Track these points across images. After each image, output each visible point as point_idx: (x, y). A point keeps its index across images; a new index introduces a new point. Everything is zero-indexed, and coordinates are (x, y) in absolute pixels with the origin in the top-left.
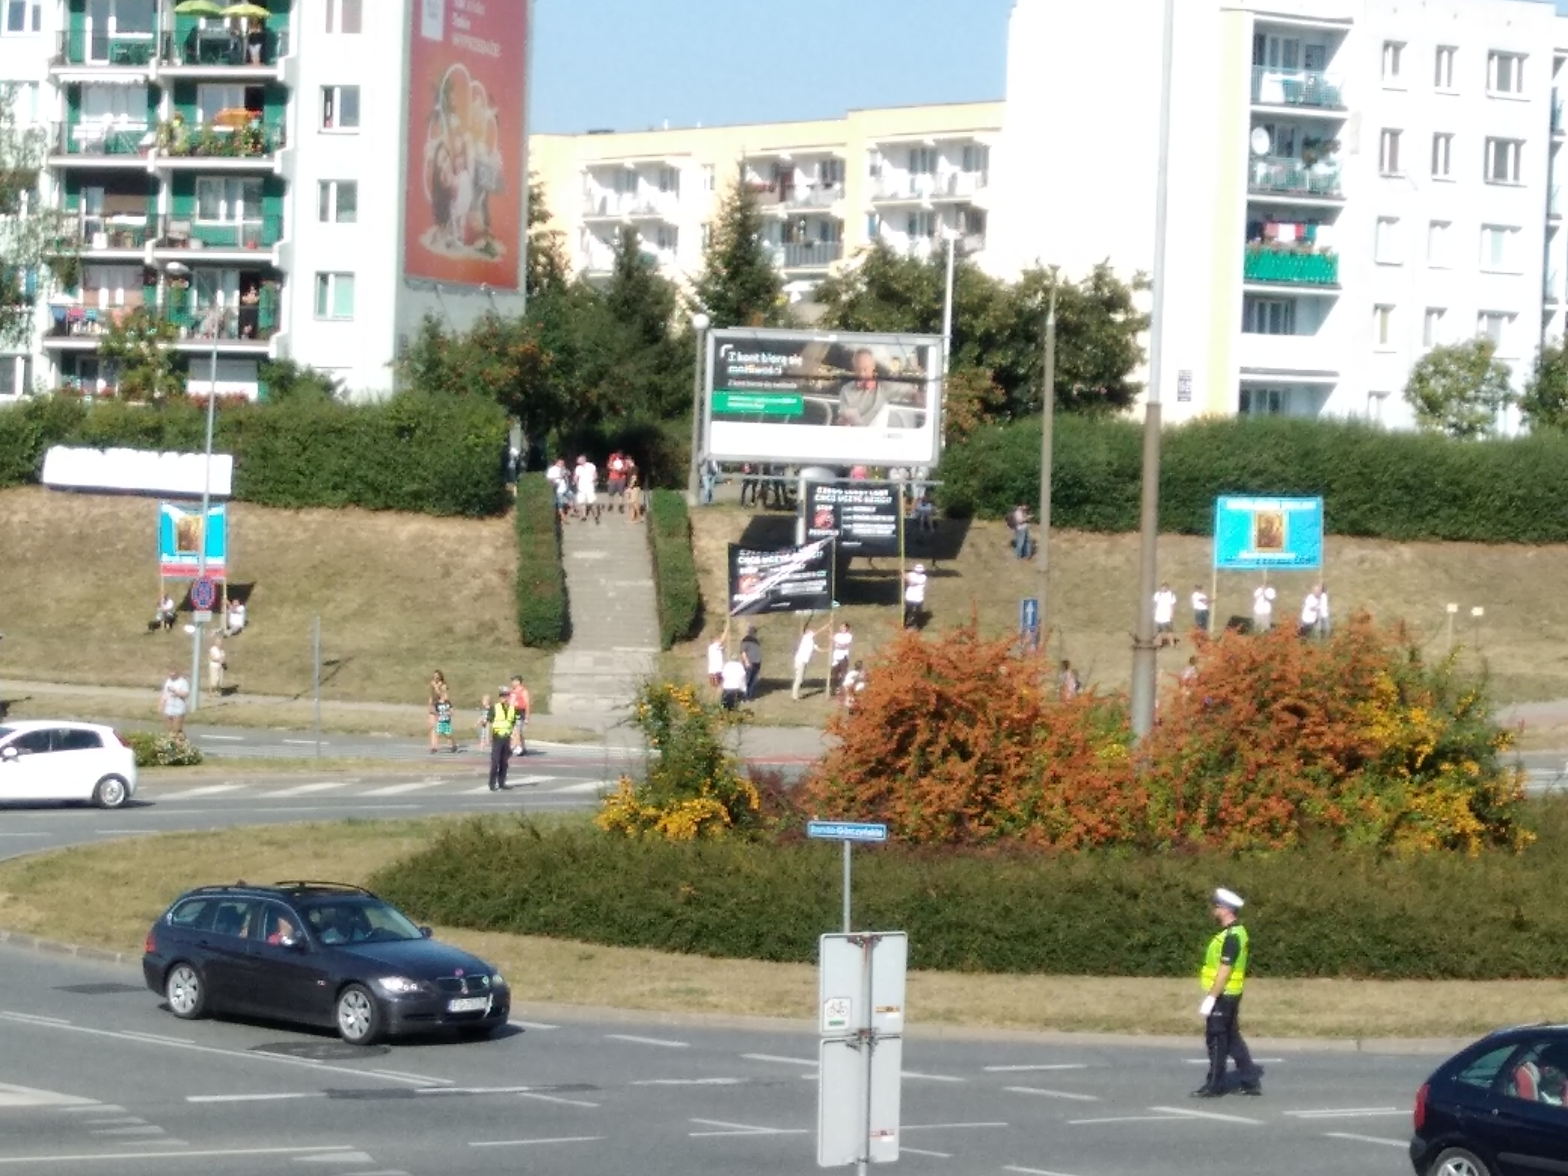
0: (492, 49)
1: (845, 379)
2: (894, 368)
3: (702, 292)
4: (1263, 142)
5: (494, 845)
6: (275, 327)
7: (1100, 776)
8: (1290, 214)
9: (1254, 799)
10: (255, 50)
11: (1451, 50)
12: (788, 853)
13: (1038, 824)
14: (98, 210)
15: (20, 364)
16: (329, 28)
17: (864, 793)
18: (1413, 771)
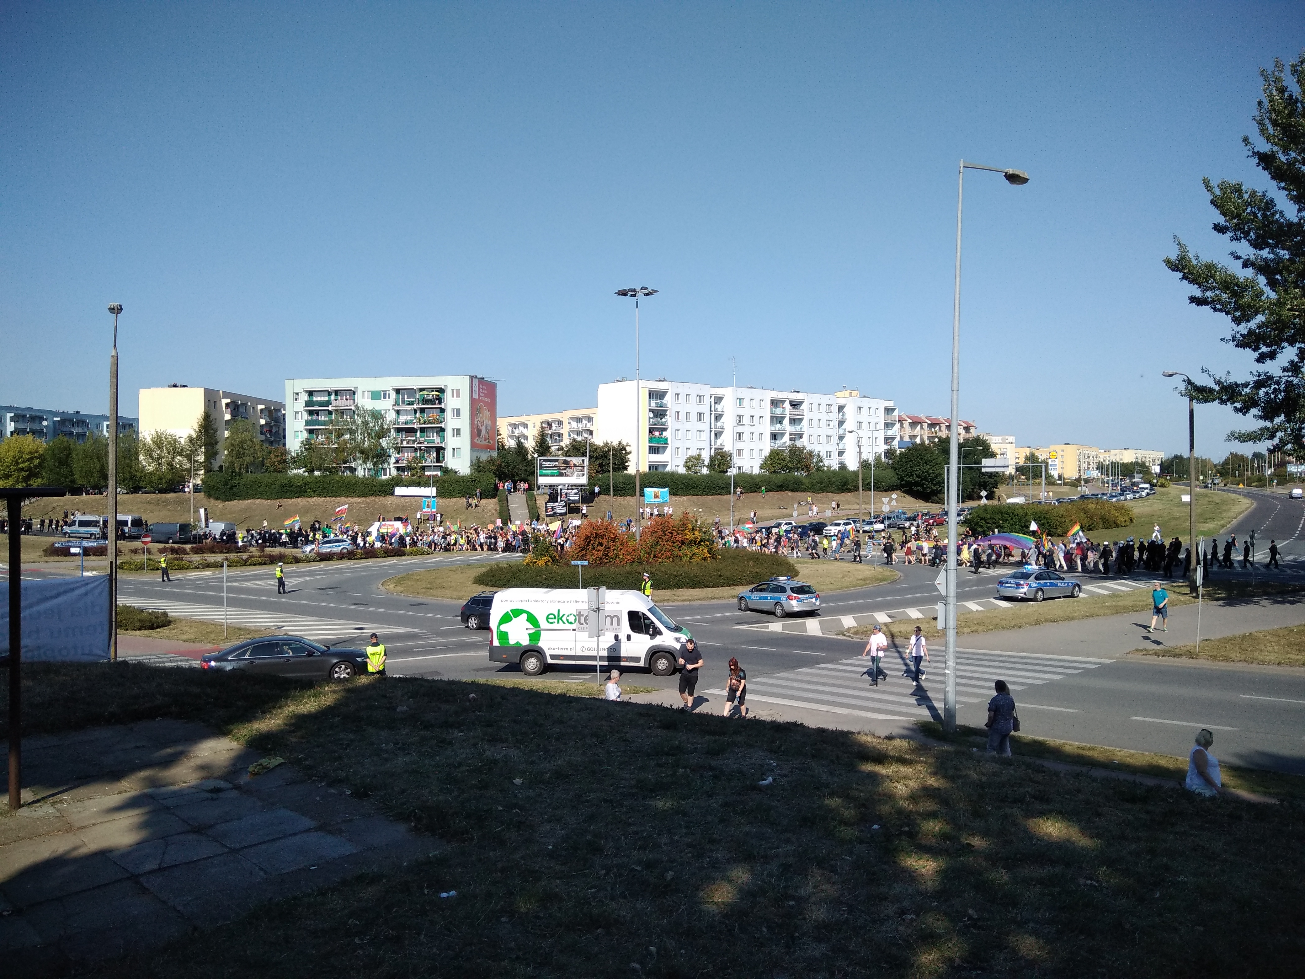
0: (489, 400)
1: (568, 467)
2: (577, 464)
3: (534, 449)
4: (651, 415)
5: (502, 569)
6: (444, 460)
7: (630, 549)
8: (657, 429)
9: (663, 552)
10: (437, 402)
11: (689, 395)
12: (565, 568)
13: (617, 559)
14: (404, 436)
15: (388, 470)
16: (453, 397)
17: (580, 554)
18: (696, 545)
